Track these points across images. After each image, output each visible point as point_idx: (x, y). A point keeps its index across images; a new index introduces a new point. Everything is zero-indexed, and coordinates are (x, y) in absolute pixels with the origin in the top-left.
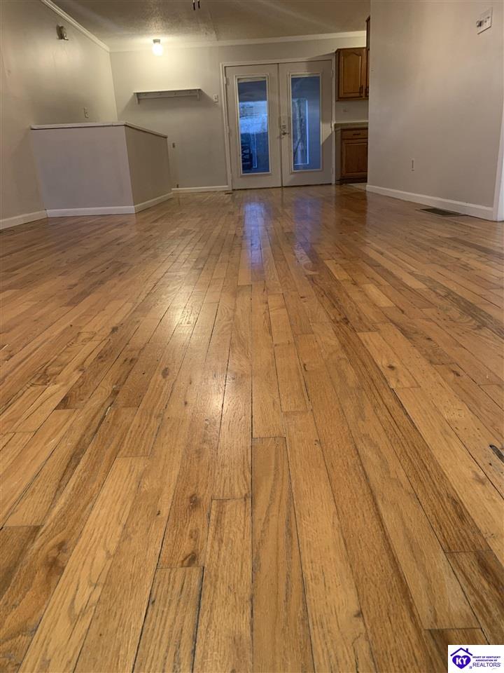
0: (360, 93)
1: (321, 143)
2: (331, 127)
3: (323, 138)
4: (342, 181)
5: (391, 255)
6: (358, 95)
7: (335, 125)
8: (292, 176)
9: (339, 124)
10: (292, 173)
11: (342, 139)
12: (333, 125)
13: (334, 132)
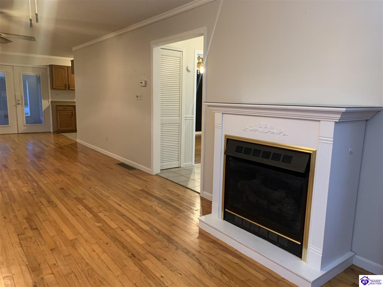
0: (65, 87)
1: (43, 110)
2: (49, 102)
3: (44, 108)
4: (58, 132)
5: (124, 206)
6: (64, 88)
7: (51, 101)
8: (25, 128)
9: (53, 101)
10: (25, 126)
11: (57, 111)
12: (50, 101)
13: (51, 105)
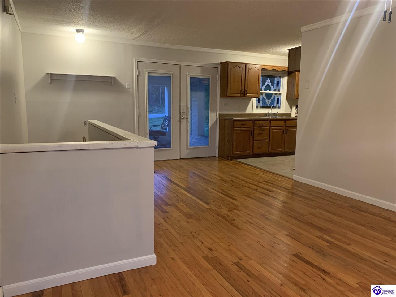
1: (210, 126)
2: (216, 116)
3: (211, 123)
6: (239, 95)
9: (222, 114)
10: (188, 149)
12: (218, 114)
13: (219, 119)
